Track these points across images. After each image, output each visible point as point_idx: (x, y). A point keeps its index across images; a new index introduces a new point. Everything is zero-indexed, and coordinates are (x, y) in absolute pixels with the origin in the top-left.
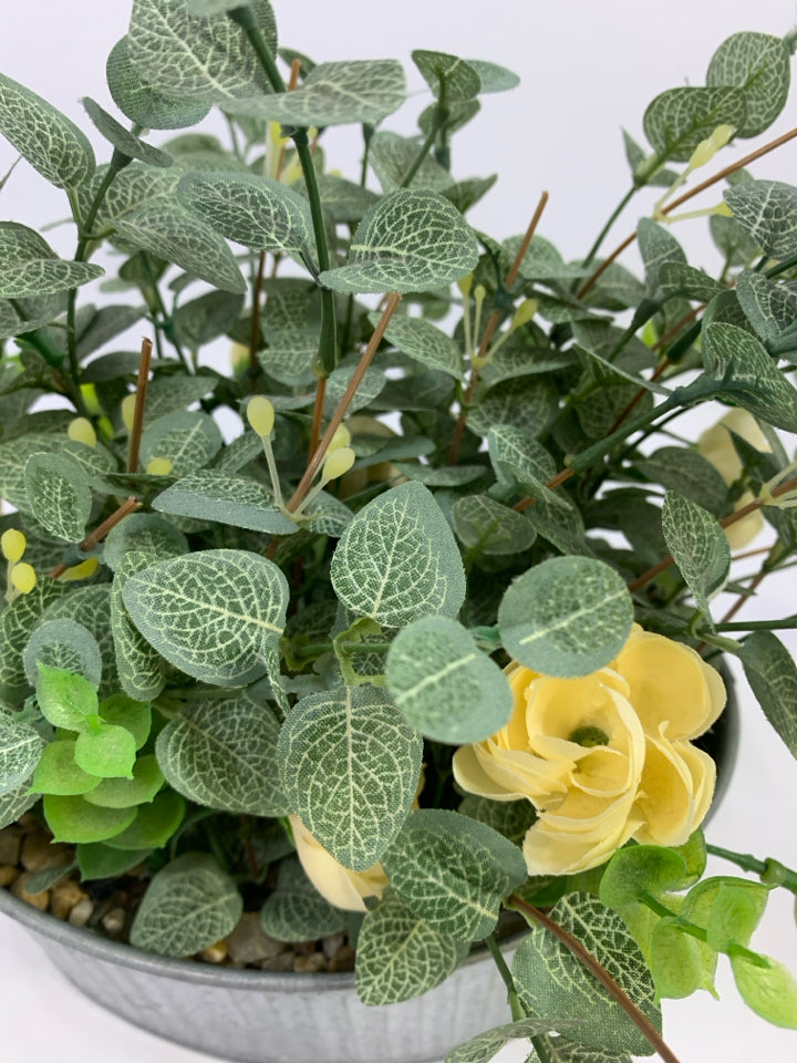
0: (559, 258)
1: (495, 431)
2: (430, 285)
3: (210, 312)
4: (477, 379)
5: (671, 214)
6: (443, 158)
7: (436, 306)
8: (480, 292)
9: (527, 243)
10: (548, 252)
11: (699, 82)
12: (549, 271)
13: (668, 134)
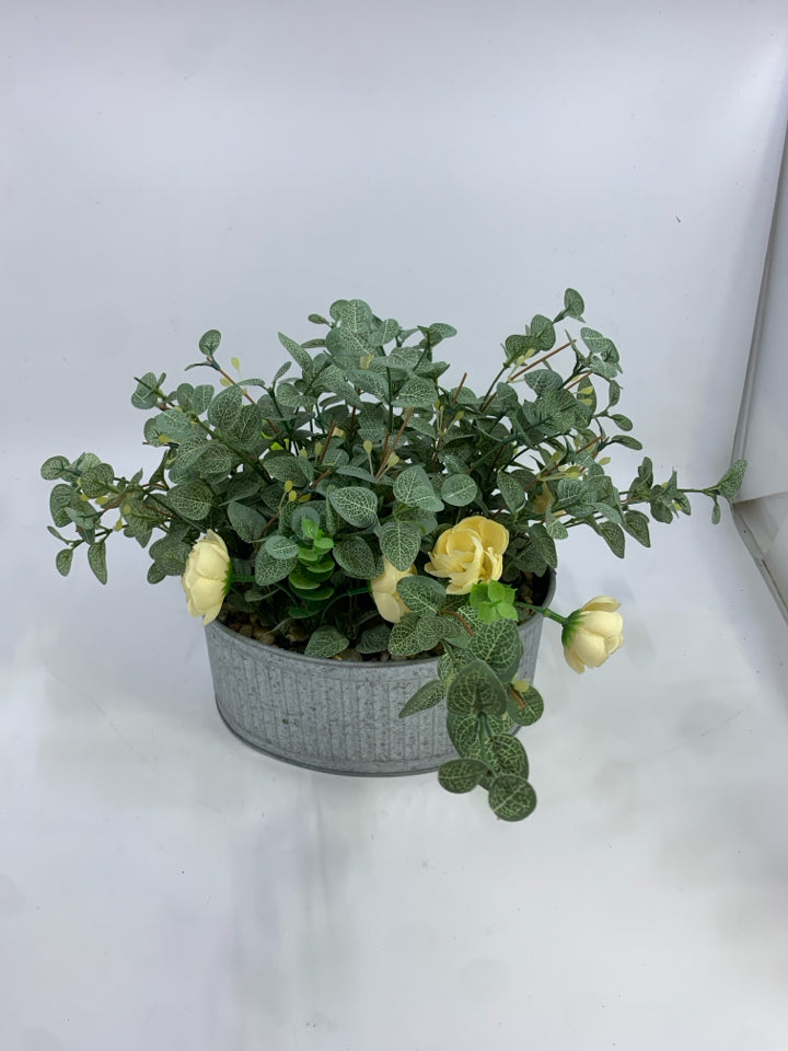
0: (474, 396)
1: (447, 457)
2: (424, 405)
3: (334, 415)
4: (441, 441)
5: (515, 379)
6: (429, 356)
7: (426, 415)
8: (442, 408)
9: (460, 390)
10: (469, 393)
11: (524, 333)
12: (469, 401)
13: (514, 349)
